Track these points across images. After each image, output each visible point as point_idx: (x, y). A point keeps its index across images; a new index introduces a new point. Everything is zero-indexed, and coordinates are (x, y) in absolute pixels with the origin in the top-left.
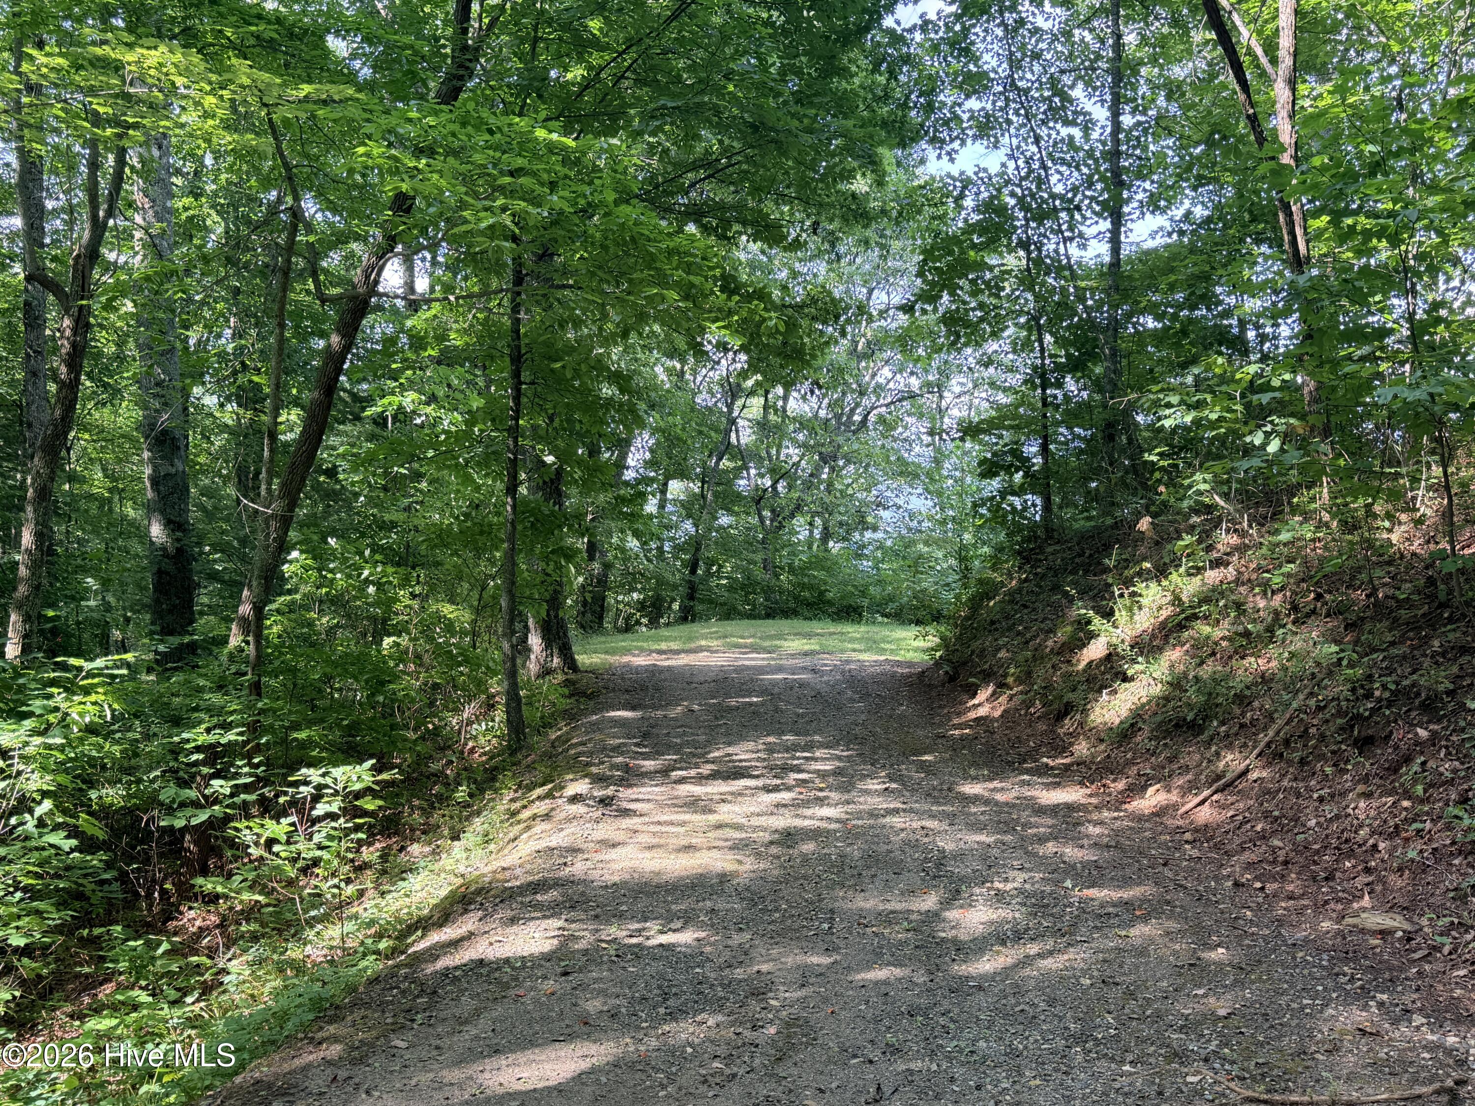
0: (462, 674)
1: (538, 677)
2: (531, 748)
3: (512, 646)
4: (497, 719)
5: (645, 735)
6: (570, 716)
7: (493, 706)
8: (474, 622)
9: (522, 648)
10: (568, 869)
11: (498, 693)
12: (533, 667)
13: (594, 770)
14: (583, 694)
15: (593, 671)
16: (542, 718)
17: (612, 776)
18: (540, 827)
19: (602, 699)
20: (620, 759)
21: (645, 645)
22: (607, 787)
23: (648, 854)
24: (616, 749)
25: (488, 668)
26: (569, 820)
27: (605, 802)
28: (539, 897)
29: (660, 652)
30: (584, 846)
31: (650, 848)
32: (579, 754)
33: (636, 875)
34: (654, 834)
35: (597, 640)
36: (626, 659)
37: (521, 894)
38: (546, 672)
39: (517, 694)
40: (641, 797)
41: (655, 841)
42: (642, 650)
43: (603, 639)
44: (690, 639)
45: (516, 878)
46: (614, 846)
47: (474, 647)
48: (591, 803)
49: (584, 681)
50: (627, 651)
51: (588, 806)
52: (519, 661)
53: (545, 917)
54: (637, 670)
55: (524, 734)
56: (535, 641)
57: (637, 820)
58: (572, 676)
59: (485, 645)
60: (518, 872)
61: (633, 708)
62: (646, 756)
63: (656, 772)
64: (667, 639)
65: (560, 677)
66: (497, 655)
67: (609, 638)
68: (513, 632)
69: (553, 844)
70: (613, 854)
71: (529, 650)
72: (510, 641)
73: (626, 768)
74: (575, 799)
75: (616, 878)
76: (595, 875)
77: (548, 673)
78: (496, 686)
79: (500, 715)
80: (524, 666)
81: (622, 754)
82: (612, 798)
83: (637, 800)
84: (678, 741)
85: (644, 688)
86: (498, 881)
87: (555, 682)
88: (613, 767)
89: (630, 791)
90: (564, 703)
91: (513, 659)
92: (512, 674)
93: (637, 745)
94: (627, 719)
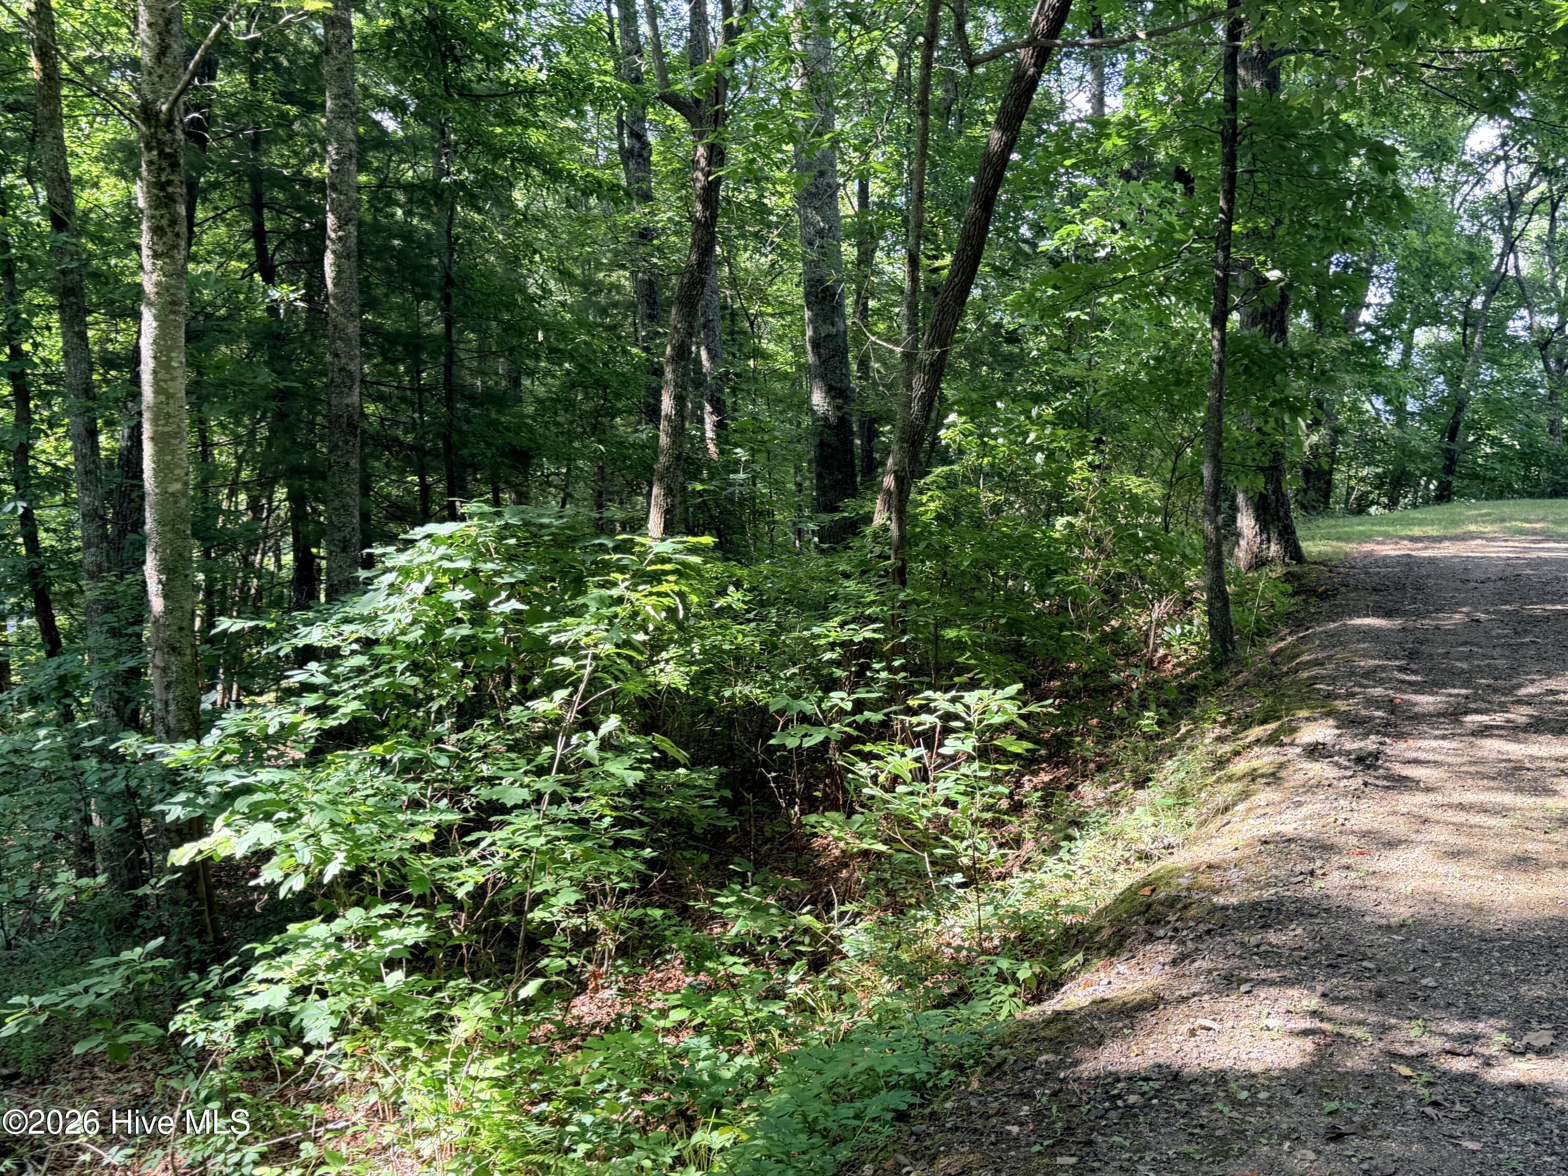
0: (1150, 563)
1: (1250, 568)
2: (1242, 663)
3: (1217, 529)
4: (1196, 622)
5: (1412, 655)
6: (1296, 621)
7: (1190, 603)
8: (1167, 497)
9: (1229, 531)
10: (1318, 884)
11: (1197, 588)
12: (1242, 554)
13: (1342, 706)
14: (1313, 592)
15: (1322, 562)
16: (1258, 621)
17: (1371, 718)
18: (1264, 796)
19: (1339, 600)
20: (1378, 691)
21: (1391, 529)
22: (1366, 735)
23: (1454, 868)
24: (1370, 674)
25: (1184, 556)
26: (1312, 787)
27: (1366, 761)
28: (1272, 937)
29: (1413, 539)
30: (1340, 840)
31: (1455, 854)
32: (1315, 679)
33: (1438, 909)
34: (1458, 827)
35: (1324, 523)
36: (1367, 547)
37: (1240, 924)
38: (1259, 562)
39: (1223, 592)
40: (1422, 756)
41: (1461, 841)
42: (1387, 535)
43: (1332, 522)
44: (1454, 523)
45: (1231, 889)
46: (1392, 844)
47: (1166, 529)
48: (1343, 761)
49: (1313, 575)
50: (1366, 538)
51: (1337, 764)
52: (1225, 548)
53: (1285, 982)
54: (1385, 561)
55: (1232, 643)
56: (1246, 522)
57: (1421, 798)
58: (1296, 569)
59: (1180, 527)
60: (1234, 875)
61: (1388, 614)
62: (1419, 688)
63: (1439, 715)
64: (1421, 522)
65: (1279, 571)
66: (1196, 540)
67: (1341, 521)
68: (1218, 511)
69: (1288, 829)
70: (1390, 861)
71: (1238, 535)
72: (1213, 521)
73: (1391, 706)
74: (1315, 751)
75: (1403, 912)
76: (1364, 900)
77: (1263, 564)
78: (1193, 578)
79: (1199, 616)
80: (1231, 554)
81: (1381, 682)
82: (1376, 755)
83: (1416, 762)
84: (1465, 666)
85: (1400, 587)
86: (1202, 889)
87: (1274, 575)
88: (1370, 702)
89: (1402, 745)
90: (1286, 604)
91: (1218, 546)
92: (1217, 565)
93: (1401, 669)
94: (1380, 629)
